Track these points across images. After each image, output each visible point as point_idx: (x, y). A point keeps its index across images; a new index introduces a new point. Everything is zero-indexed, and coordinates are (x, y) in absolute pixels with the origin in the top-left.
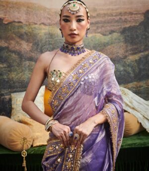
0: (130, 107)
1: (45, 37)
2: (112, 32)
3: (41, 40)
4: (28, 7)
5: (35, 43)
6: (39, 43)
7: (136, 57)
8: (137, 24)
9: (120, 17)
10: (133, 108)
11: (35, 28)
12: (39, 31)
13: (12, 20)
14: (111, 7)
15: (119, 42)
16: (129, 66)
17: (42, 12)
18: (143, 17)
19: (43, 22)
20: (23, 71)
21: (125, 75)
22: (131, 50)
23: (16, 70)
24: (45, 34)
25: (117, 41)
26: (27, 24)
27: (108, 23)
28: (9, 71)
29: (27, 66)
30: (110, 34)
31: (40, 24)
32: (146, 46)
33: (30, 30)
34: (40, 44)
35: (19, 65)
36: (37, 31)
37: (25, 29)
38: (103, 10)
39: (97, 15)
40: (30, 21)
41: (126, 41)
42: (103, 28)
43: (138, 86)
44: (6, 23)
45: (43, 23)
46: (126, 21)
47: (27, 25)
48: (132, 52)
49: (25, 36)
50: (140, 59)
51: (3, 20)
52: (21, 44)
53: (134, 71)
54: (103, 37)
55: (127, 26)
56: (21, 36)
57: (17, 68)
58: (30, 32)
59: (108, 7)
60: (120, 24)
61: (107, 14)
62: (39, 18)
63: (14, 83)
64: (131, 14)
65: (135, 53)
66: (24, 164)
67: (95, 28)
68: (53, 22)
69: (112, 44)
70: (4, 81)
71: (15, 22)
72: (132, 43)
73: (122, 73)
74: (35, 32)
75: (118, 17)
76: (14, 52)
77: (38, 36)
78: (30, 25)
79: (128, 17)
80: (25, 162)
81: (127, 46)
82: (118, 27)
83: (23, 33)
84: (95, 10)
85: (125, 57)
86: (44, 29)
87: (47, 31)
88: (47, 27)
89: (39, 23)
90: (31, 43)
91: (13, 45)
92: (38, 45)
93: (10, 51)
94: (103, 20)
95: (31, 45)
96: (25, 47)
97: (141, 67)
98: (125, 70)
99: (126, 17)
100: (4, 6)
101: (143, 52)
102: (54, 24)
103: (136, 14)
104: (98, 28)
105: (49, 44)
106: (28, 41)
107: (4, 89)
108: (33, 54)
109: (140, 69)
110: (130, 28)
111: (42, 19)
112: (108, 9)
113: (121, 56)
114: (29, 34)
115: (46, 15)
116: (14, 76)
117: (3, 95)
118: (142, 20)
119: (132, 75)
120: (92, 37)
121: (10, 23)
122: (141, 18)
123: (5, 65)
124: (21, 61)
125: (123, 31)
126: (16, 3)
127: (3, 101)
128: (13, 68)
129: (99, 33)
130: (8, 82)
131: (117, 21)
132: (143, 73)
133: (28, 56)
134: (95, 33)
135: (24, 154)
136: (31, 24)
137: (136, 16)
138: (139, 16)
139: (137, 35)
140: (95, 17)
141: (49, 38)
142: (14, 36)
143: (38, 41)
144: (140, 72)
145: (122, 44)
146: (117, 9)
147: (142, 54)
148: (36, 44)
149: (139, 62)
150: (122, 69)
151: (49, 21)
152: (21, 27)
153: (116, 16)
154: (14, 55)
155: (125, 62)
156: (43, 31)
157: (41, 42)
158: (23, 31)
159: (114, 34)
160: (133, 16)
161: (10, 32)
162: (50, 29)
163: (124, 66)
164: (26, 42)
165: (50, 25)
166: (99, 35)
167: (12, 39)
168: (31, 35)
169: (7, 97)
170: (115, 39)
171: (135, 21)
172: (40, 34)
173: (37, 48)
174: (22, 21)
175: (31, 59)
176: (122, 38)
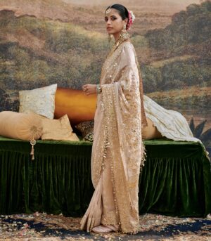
1: (60, 35)
2: (135, 34)
3: (56, 38)
5: (49, 40)
7: (161, 64)
8: (164, 28)
9: (145, 18)
11: (50, 24)
12: (54, 28)
13: (24, 13)
15: (142, 46)
16: (151, 73)
17: (59, 7)
18: (170, 20)
20: (32, 70)
22: (156, 55)
23: (24, 69)
24: (60, 32)
25: (140, 44)
26: (41, 18)
28: (17, 70)
29: (37, 65)
31: (56, 20)
32: (172, 52)
33: (44, 25)
34: (54, 43)
35: (29, 64)
36: (51, 28)
37: (39, 24)
40: (45, 16)
41: (150, 45)
43: (161, 96)
44: (18, 16)
45: (59, 19)
46: (151, 23)
47: (41, 20)
48: (156, 58)
49: (38, 32)
50: (165, 65)
51: (14, 12)
52: (32, 41)
53: (157, 79)
55: (153, 28)
56: (33, 32)
57: (26, 67)
58: (43, 28)
60: (144, 26)
62: (55, 14)
63: (21, 83)
64: (158, 15)
65: (159, 60)
66: (32, 153)
68: (71, 19)
70: (11, 80)
71: (28, 15)
72: (157, 48)
74: (49, 29)
75: (143, 19)
76: (24, 48)
77: (52, 33)
78: (44, 20)
79: (154, 20)
80: (33, 150)
81: (151, 51)
82: (142, 29)
83: (36, 28)
85: (149, 63)
86: (60, 26)
87: (63, 28)
88: (63, 24)
89: (54, 18)
90: (43, 40)
91: (23, 41)
92: (52, 43)
93: (20, 48)
95: (44, 42)
96: (37, 44)
97: (166, 75)
98: (147, 78)
99: (152, 19)
101: (168, 58)
102: (71, 21)
103: (164, 16)
105: (64, 43)
106: (40, 38)
107: (10, 89)
108: (45, 53)
109: (164, 78)
110: (156, 32)
111: (58, 15)
115: (63, 10)
116: (21, 75)
117: (7, 96)
118: (169, 24)
119: (155, 84)
121: (23, 16)
122: (168, 21)
123: (13, 63)
124: (31, 59)
125: (148, 34)
127: (7, 103)
128: (21, 67)
130: (15, 81)
131: (142, 22)
132: (167, 82)
133: (40, 54)
135: (33, 143)
136: (46, 19)
137: (163, 18)
138: (167, 18)
139: (162, 39)
141: (64, 36)
142: (26, 30)
143: (52, 39)
144: (164, 81)
145: (146, 48)
146: (142, 10)
147: (167, 60)
148: (50, 42)
149: (163, 69)
150: (144, 75)
151: (66, 18)
152: (35, 22)
153: (140, 16)
154: (23, 52)
155: (147, 68)
156: (58, 28)
157: (55, 40)
158: (36, 26)
159: (138, 36)
160: (159, 18)
161: (21, 26)
162: (67, 26)
163: (146, 73)
165: (66, 21)
167: (23, 34)
168: (44, 31)
169: (13, 99)
170: (138, 43)
171: (162, 24)
172: (55, 31)
173: (50, 47)
174: (36, 15)
175: (42, 58)
176: (146, 42)
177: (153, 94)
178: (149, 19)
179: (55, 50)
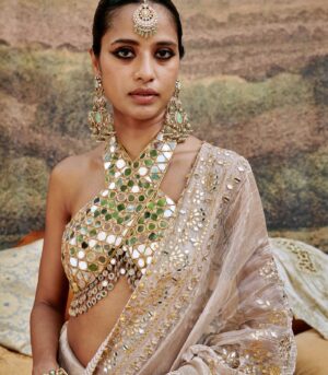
1: (73, 85)
2: (274, 70)
3: (63, 95)
5: (46, 104)
6: (57, 102)
9: (300, 23)
11: (44, 59)
12: (57, 69)
16: (324, 173)
17: (64, 10)
19: (67, 41)
20: (10, 184)
21: (310, 202)
24: (75, 77)
25: (289, 98)
26: (23, 46)
27: (264, 41)
29: (22, 170)
30: (269, 76)
31: (60, 47)
33: (31, 65)
34: (60, 108)
36: (49, 69)
37: (18, 63)
39: (231, 19)
40: (31, 39)
41: (317, 99)
42: (248, 60)
45: (68, 45)
46: (318, 37)
47: (20, 51)
49: (16, 84)
52: (3, 107)
54: (247, 86)
58: (29, 72)
60: (299, 46)
61: (261, 14)
62: (57, 31)
67: (223, 59)
69: (274, 106)
73: (303, 194)
74: (42, 72)
75: (295, 25)
77: (53, 83)
81: (319, 115)
82: (295, 56)
83: (10, 74)
84: (222, 3)
85: (315, 147)
86: (71, 62)
87: (79, 68)
89: (55, 44)
90: (31, 103)
92: (54, 110)
94: (248, 32)
95: (33, 108)
96: (16, 114)
98: (312, 188)
99: (320, 24)
104: (231, 57)
106: (23, 97)
108: (40, 136)
111: (66, 32)
113: (300, 144)
114: (28, 79)
115: (76, 19)
120: (213, 85)
124: (5, 156)
125: (311, 68)
129: (235, 73)
131: (291, 38)
134: (224, 73)
136: (34, 46)
140: (222, 25)
141: (86, 89)
143: (54, 98)
145: (305, 108)
148: (49, 107)
150: (303, 182)
152: (6, 56)
153: (288, 20)
155: (312, 162)
156: (68, 69)
157: (61, 100)
159: (283, 76)
163: (308, 175)
164: (19, 101)
166: (236, 78)
168: (32, 80)
170: (284, 93)
172: (59, 79)
173: (51, 119)
174: (7, 38)
175: (33, 151)
176: (305, 89)
178: (311, 26)
179: (63, 129)
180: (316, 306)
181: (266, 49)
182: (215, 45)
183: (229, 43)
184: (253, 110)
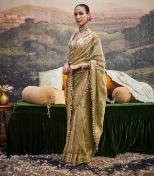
0: (125, 83)
1: (65, 34)
2: (115, 31)
3: (62, 36)
4: (53, 11)
7: (134, 51)
8: (134, 26)
9: (122, 20)
10: (127, 84)
11: (58, 27)
12: (61, 29)
13: (40, 20)
14: (115, 13)
15: (120, 39)
16: (127, 57)
17: (63, 15)
20: (47, 58)
21: (124, 64)
22: (130, 45)
23: (42, 58)
24: (65, 31)
26: (52, 23)
27: (113, 24)
28: (37, 58)
29: (50, 54)
30: (114, 33)
31: (62, 24)
32: (141, 43)
33: (54, 28)
34: (61, 39)
35: (44, 54)
36: (59, 29)
37: (50, 27)
38: (109, 15)
39: (105, 18)
40: (54, 22)
41: (126, 39)
42: (109, 28)
43: (134, 72)
44: (36, 22)
45: (64, 23)
46: (126, 24)
48: (130, 47)
49: (50, 33)
50: (136, 52)
51: (34, 20)
52: (46, 38)
53: (131, 61)
54: (108, 35)
55: (127, 27)
56: (47, 33)
57: (43, 56)
59: (113, 13)
60: (121, 25)
61: (112, 18)
62: (61, 20)
63: (40, 67)
64: (130, 18)
65: (132, 48)
66: (49, 113)
67: (102, 28)
69: (115, 40)
70: (33, 65)
71: (43, 22)
72: (131, 40)
73: (122, 62)
74: (57, 30)
75: (120, 21)
76: (42, 44)
78: (54, 24)
79: (128, 21)
80: (49, 111)
81: (126, 42)
82: (120, 28)
83: (48, 30)
84: (103, 15)
85: (125, 50)
87: (67, 29)
88: (67, 26)
89: (60, 23)
90: (54, 37)
91: (41, 39)
92: (60, 39)
93: (38, 43)
94: (109, 22)
95: (54, 39)
96: (50, 40)
97: (137, 58)
98: (124, 61)
99: (126, 21)
100: (35, 10)
101: (138, 47)
102: (72, 24)
103: (134, 18)
104: (105, 28)
106: (52, 36)
107: (33, 71)
108: (56, 46)
109: (136, 60)
110: (129, 29)
111: (63, 20)
112: (113, 14)
113: (122, 50)
114: (53, 31)
115: (66, 17)
116: (40, 62)
117: (31, 76)
119: (130, 64)
120: (100, 34)
122: (138, 22)
123: (34, 54)
124: (46, 51)
125: (124, 31)
126: (44, 8)
127: (31, 80)
128: (39, 56)
130: (35, 66)
131: (119, 23)
132: (138, 63)
133: (52, 47)
134: (103, 32)
135: (49, 107)
137: (134, 20)
138: (136, 20)
139: (134, 34)
140: (103, 20)
141: (68, 34)
142: (42, 32)
143: (60, 36)
144: (136, 62)
145: (123, 41)
146: (119, 15)
147: (138, 48)
148: (58, 39)
149: (135, 54)
150: (122, 59)
151: (68, 22)
152: (48, 26)
153: (119, 19)
154: (41, 46)
155: (124, 54)
156: (64, 29)
158: (48, 28)
159: (117, 33)
160: (132, 20)
161: (39, 29)
162: (69, 28)
163: (124, 57)
165: (69, 25)
166: (106, 33)
167: (41, 34)
169: (35, 78)
170: (118, 37)
171: (133, 24)
172: (61, 32)
173: (59, 42)
174: (48, 21)
175: (54, 50)
176: (123, 36)
177: (129, 72)
179: (62, 44)
180: (123, 82)
181: (113, 26)
182: (101, 25)
183: (104, 24)
184: (110, 41)
